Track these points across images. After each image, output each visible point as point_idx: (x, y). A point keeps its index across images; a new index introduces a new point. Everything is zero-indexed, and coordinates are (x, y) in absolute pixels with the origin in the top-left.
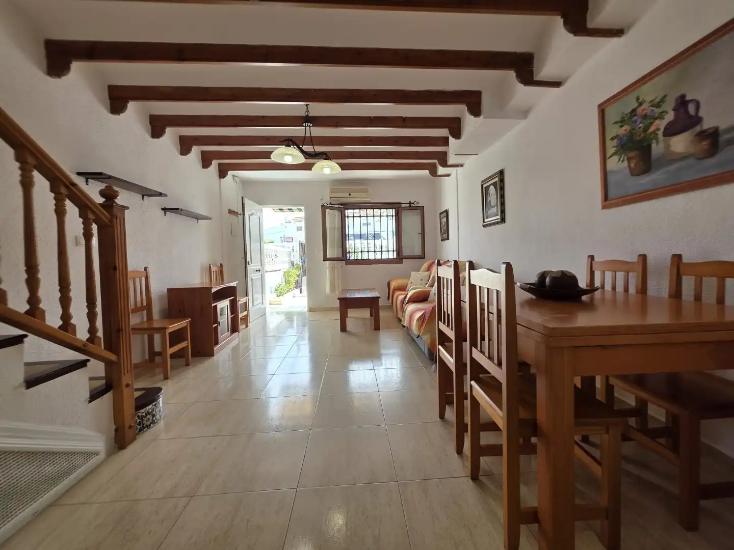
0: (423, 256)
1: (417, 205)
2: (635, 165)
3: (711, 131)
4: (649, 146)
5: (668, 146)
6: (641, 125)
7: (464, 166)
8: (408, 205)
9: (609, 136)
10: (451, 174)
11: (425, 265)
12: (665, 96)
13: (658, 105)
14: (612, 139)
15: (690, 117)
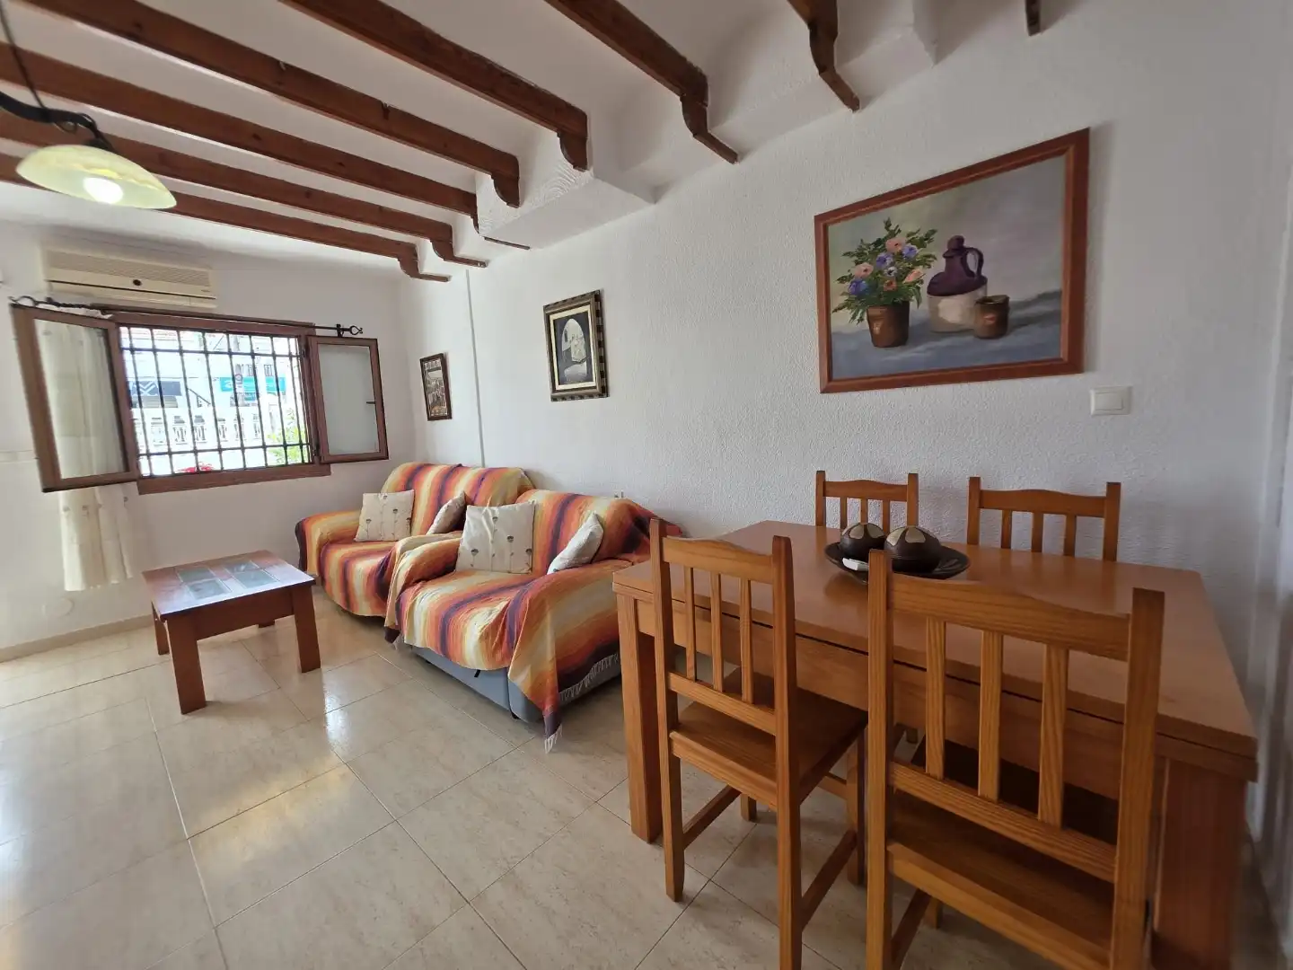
0: (384, 455)
1: (359, 336)
2: (881, 329)
3: (998, 301)
4: (906, 305)
5: (935, 310)
6: (892, 268)
7: (490, 265)
8: (334, 333)
9: (836, 273)
10: (450, 277)
11: (396, 476)
12: (933, 232)
13: (921, 243)
14: (842, 280)
15: (970, 273)
